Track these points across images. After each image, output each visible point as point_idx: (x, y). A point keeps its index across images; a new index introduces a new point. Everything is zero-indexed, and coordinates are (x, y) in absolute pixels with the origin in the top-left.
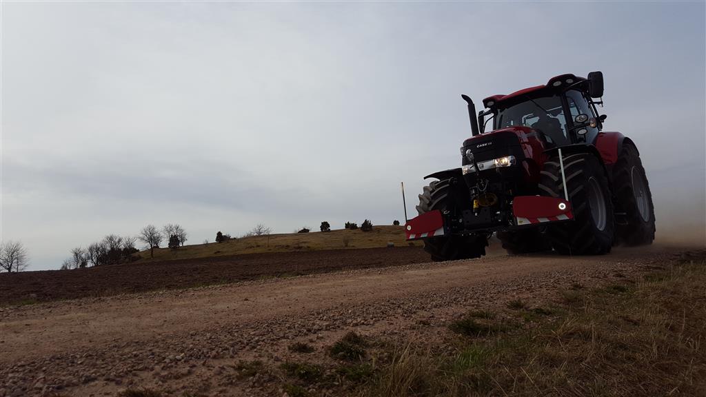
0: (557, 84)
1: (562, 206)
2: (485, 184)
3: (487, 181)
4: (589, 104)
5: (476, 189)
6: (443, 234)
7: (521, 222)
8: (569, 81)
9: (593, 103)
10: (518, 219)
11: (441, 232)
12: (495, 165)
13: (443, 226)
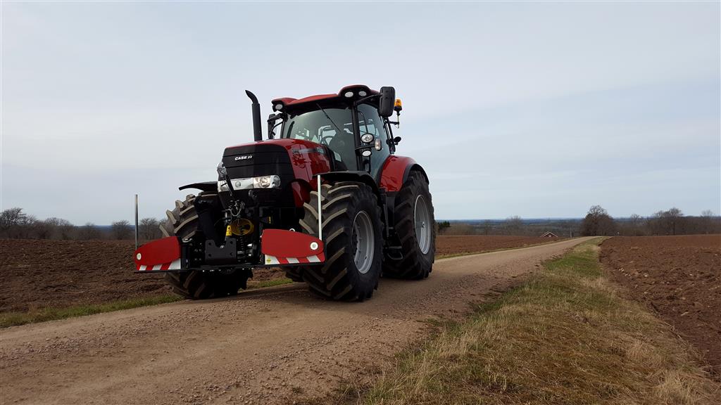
0: (349, 95)
1: (314, 246)
2: (239, 207)
3: (243, 204)
4: (385, 124)
5: (229, 213)
6: (179, 268)
7: (268, 261)
8: (363, 93)
9: (389, 123)
10: (267, 257)
11: (176, 266)
12: (253, 185)
13: (181, 258)
